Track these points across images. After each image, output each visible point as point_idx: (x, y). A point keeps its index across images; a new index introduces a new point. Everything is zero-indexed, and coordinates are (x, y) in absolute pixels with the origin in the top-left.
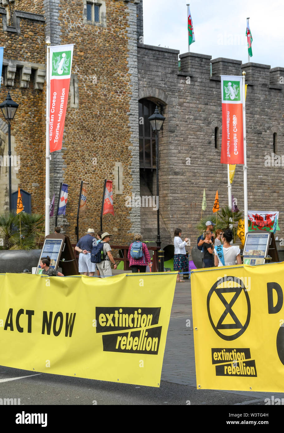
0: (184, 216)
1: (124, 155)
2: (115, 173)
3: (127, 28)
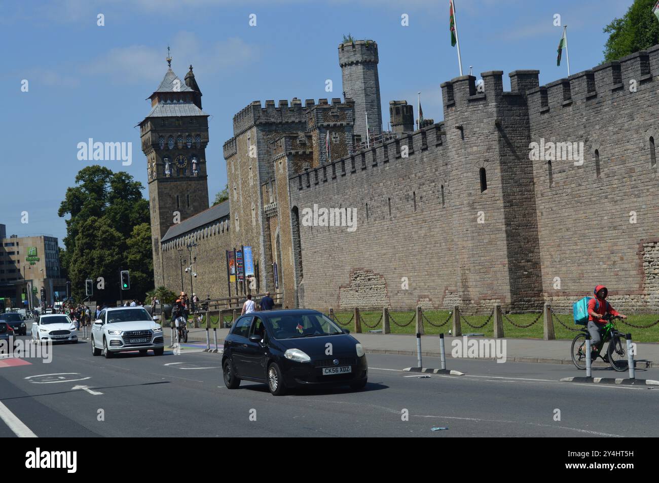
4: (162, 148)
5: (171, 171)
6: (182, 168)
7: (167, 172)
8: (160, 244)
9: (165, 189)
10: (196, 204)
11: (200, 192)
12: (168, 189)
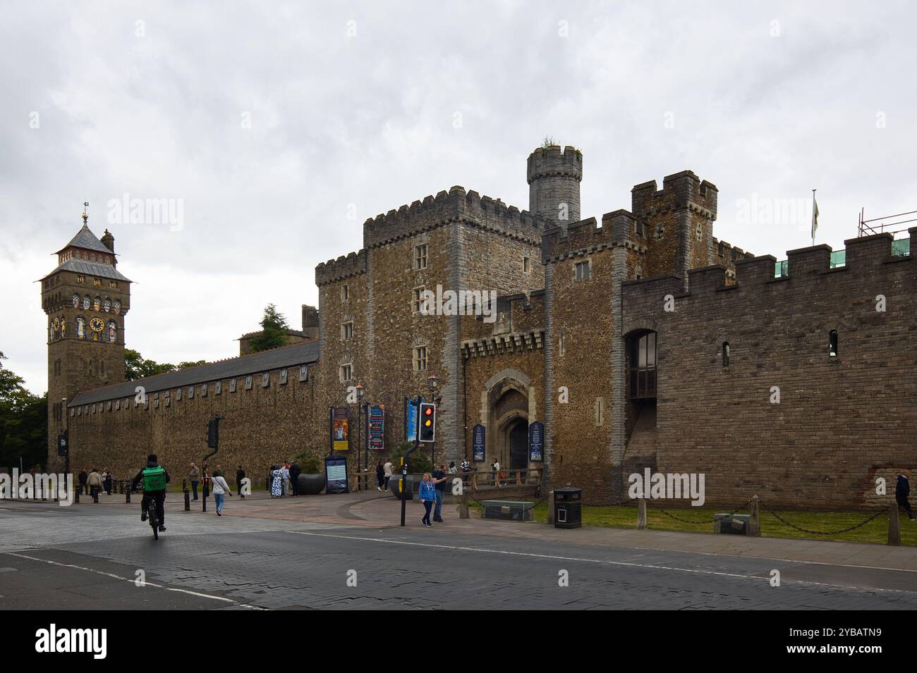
0: (676, 444)
1: (605, 390)
2: (596, 407)
3: (612, 273)
4: (76, 306)
5: (84, 332)
6: (97, 332)
7: (81, 333)
8: (64, 409)
10: (110, 372)
11: (116, 360)
12: (80, 352)
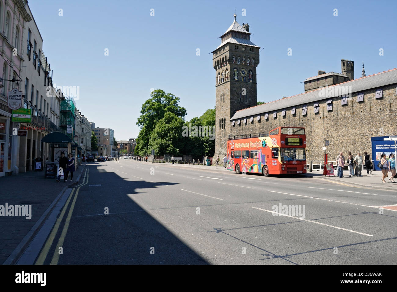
4: (234, 63)
5: (238, 77)
6: (244, 77)
8: (227, 121)
9: (234, 87)
10: (250, 99)
12: (236, 88)
